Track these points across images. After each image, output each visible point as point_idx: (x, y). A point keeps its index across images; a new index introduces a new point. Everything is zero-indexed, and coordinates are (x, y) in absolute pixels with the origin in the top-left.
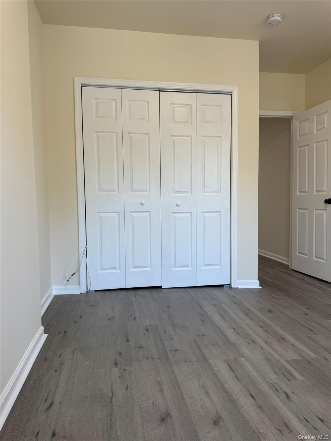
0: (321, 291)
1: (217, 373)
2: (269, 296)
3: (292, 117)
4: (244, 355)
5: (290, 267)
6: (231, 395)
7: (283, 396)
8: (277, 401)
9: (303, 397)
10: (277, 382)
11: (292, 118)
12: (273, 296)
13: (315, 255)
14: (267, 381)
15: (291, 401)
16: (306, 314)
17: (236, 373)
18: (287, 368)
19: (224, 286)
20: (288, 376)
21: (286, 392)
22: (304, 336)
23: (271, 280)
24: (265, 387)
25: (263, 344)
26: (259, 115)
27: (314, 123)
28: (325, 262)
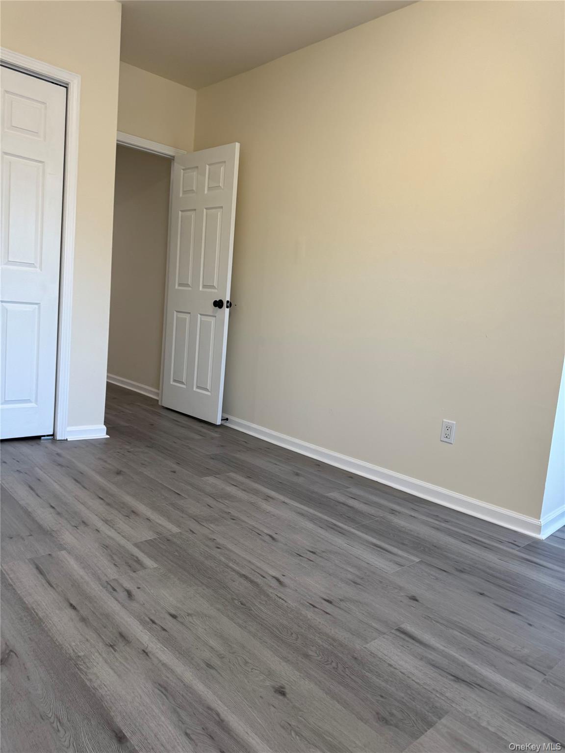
0: (200, 437)
1: (12, 583)
2: (121, 449)
3: (174, 157)
4: (67, 547)
5: (160, 403)
6: (35, 612)
7: (122, 595)
8: (112, 605)
9: (152, 591)
10: (116, 577)
11: (174, 160)
12: (127, 449)
13: (197, 384)
14: (99, 579)
15: (134, 600)
16: (174, 472)
17: (48, 577)
18: (135, 554)
19: (42, 438)
20: (133, 565)
21: (127, 589)
22: (167, 504)
23: (128, 425)
24: (95, 588)
25: (100, 525)
26: (117, 141)
27: (205, 176)
28: (209, 393)
